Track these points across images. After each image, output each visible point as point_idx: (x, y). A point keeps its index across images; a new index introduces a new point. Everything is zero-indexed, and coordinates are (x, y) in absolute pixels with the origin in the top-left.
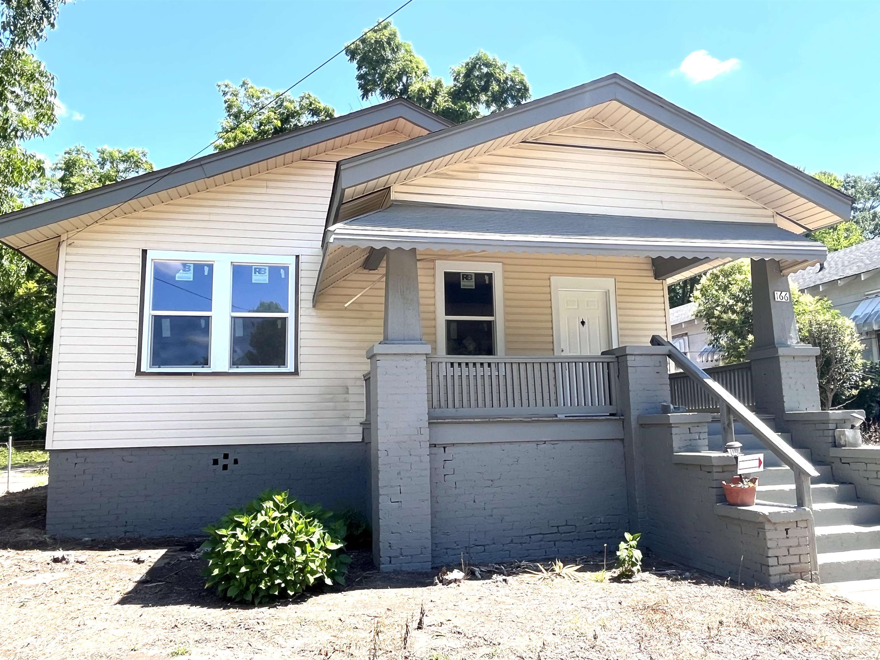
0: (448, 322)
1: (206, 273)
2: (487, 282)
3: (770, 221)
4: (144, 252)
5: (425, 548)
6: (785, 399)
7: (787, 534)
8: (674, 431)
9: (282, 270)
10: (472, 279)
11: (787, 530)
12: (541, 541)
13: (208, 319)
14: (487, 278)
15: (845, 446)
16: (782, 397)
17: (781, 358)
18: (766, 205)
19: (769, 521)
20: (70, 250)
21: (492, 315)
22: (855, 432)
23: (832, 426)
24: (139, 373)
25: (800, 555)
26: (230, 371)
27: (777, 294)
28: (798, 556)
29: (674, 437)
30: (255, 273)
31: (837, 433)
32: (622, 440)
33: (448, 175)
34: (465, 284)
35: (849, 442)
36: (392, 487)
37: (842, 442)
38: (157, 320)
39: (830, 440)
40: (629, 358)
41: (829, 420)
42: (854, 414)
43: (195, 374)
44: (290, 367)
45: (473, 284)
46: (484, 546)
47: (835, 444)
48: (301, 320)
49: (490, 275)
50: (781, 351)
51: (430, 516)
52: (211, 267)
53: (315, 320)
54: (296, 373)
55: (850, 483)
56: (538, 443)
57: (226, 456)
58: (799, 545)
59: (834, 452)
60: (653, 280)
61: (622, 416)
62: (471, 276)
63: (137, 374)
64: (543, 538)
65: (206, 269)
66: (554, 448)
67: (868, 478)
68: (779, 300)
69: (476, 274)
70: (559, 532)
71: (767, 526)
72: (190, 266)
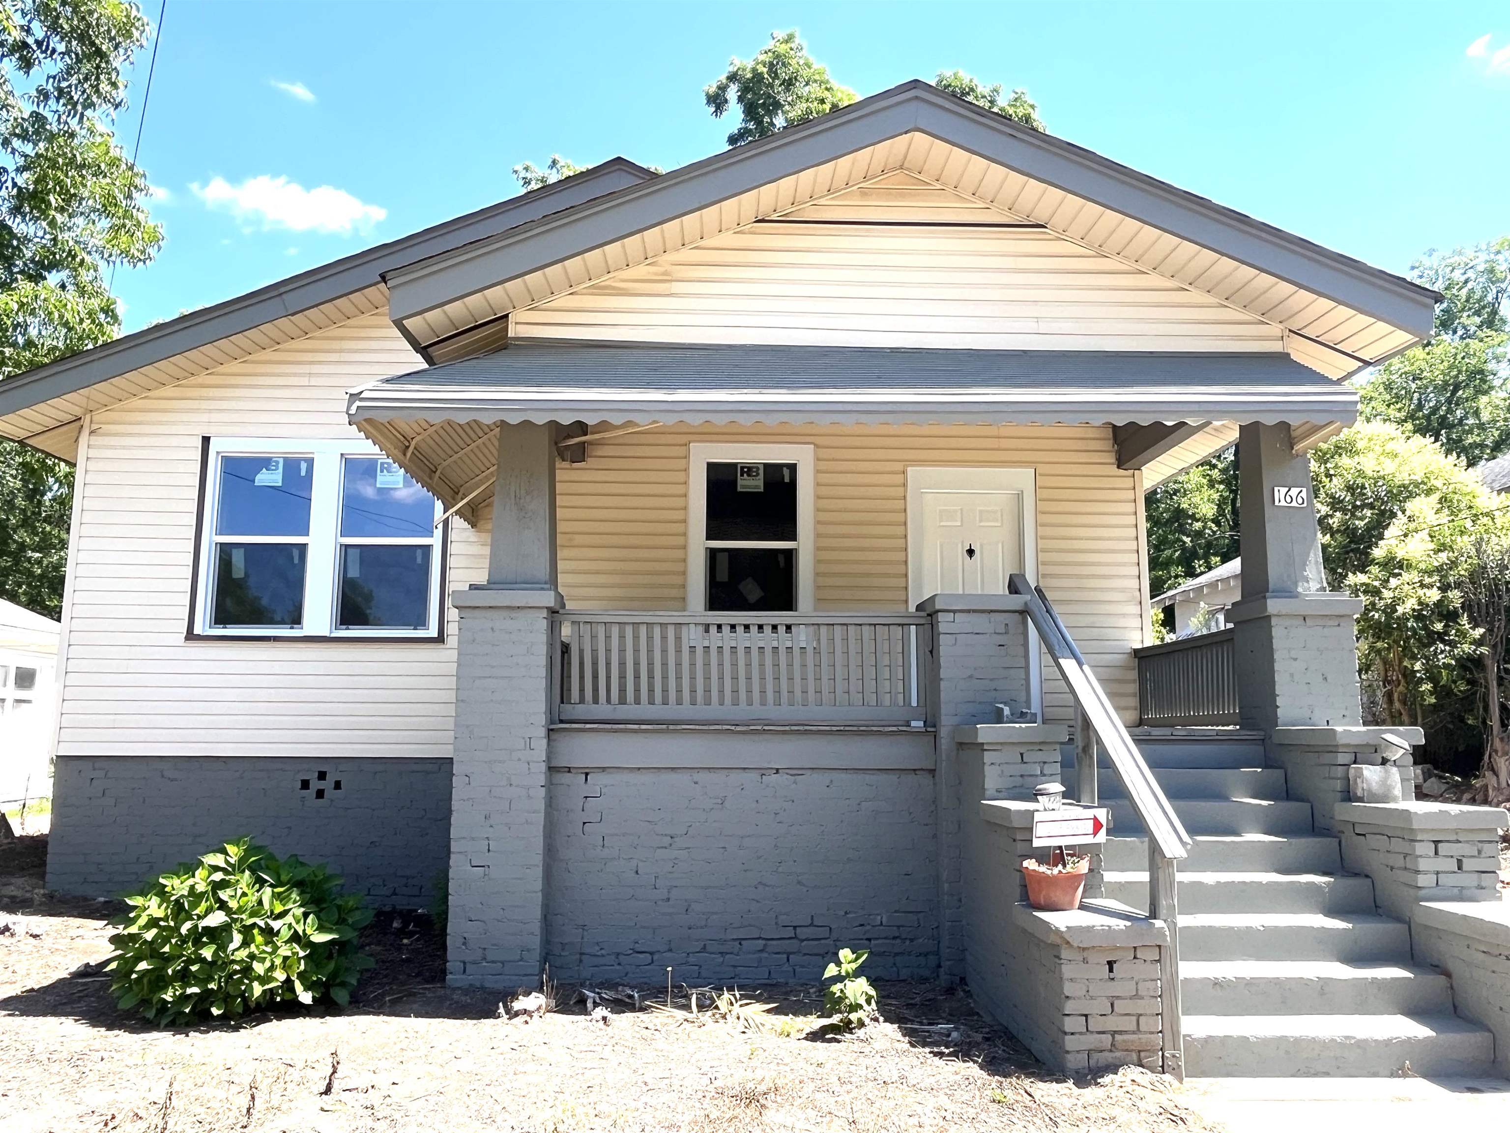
0: (713, 554)
1: (303, 473)
2: (787, 480)
3: (1276, 347)
4: (206, 440)
5: (528, 950)
6: (1279, 701)
7: (1111, 970)
8: (988, 757)
10: (758, 474)
11: (1110, 964)
12: (761, 951)
13: (303, 548)
14: (786, 472)
15: (1361, 800)
16: (1274, 696)
17: (1274, 621)
18: (1266, 314)
19: (1068, 943)
20: (94, 440)
21: (793, 537)
22: (1386, 771)
23: (1342, 759)
24: (191, 636)
25: (1140, 1015)
26: (333, 635)
27: (1280, 493)
28: (1134, 1018)
29: (987, 769)
30: (382, 471)
31: (1352, 772)
32: (932, 772)
33: (614, 288)
34: (745, 484)
35: (1370, 791)
36: (473, 839)
37: (1359, 793)
38: (225, 551)
39: (1339, 785)
40: (941, 617)
41: (1337, 746)
42: (1389, 737)
43: (276, 639)
44: (431, 629)
45: (761, 483)
46: (652, 953)
47: (1348, 795)
48: (452, 549)
49: (793, 468)
50: (1273, 605)
51: (540, 894)
52: (310, 462)
53: (475, 549)
54: (440, 639)
55: (1367, 876)
56: (763, 772)
57: (322, 776)
58: (1137, 996)
59: (1343, 812)
60: (1113, 469)
61: (934, 726)
62: (758, 468)
63: (187, 638)
64: (765, 945)
65: (304, 466)
66: (795, 782)
67: (1392, 868)
68: (1283, 503)
69: (765, 464)
70: (796, 937)
71: (1065, 954)
72: (277, 462)
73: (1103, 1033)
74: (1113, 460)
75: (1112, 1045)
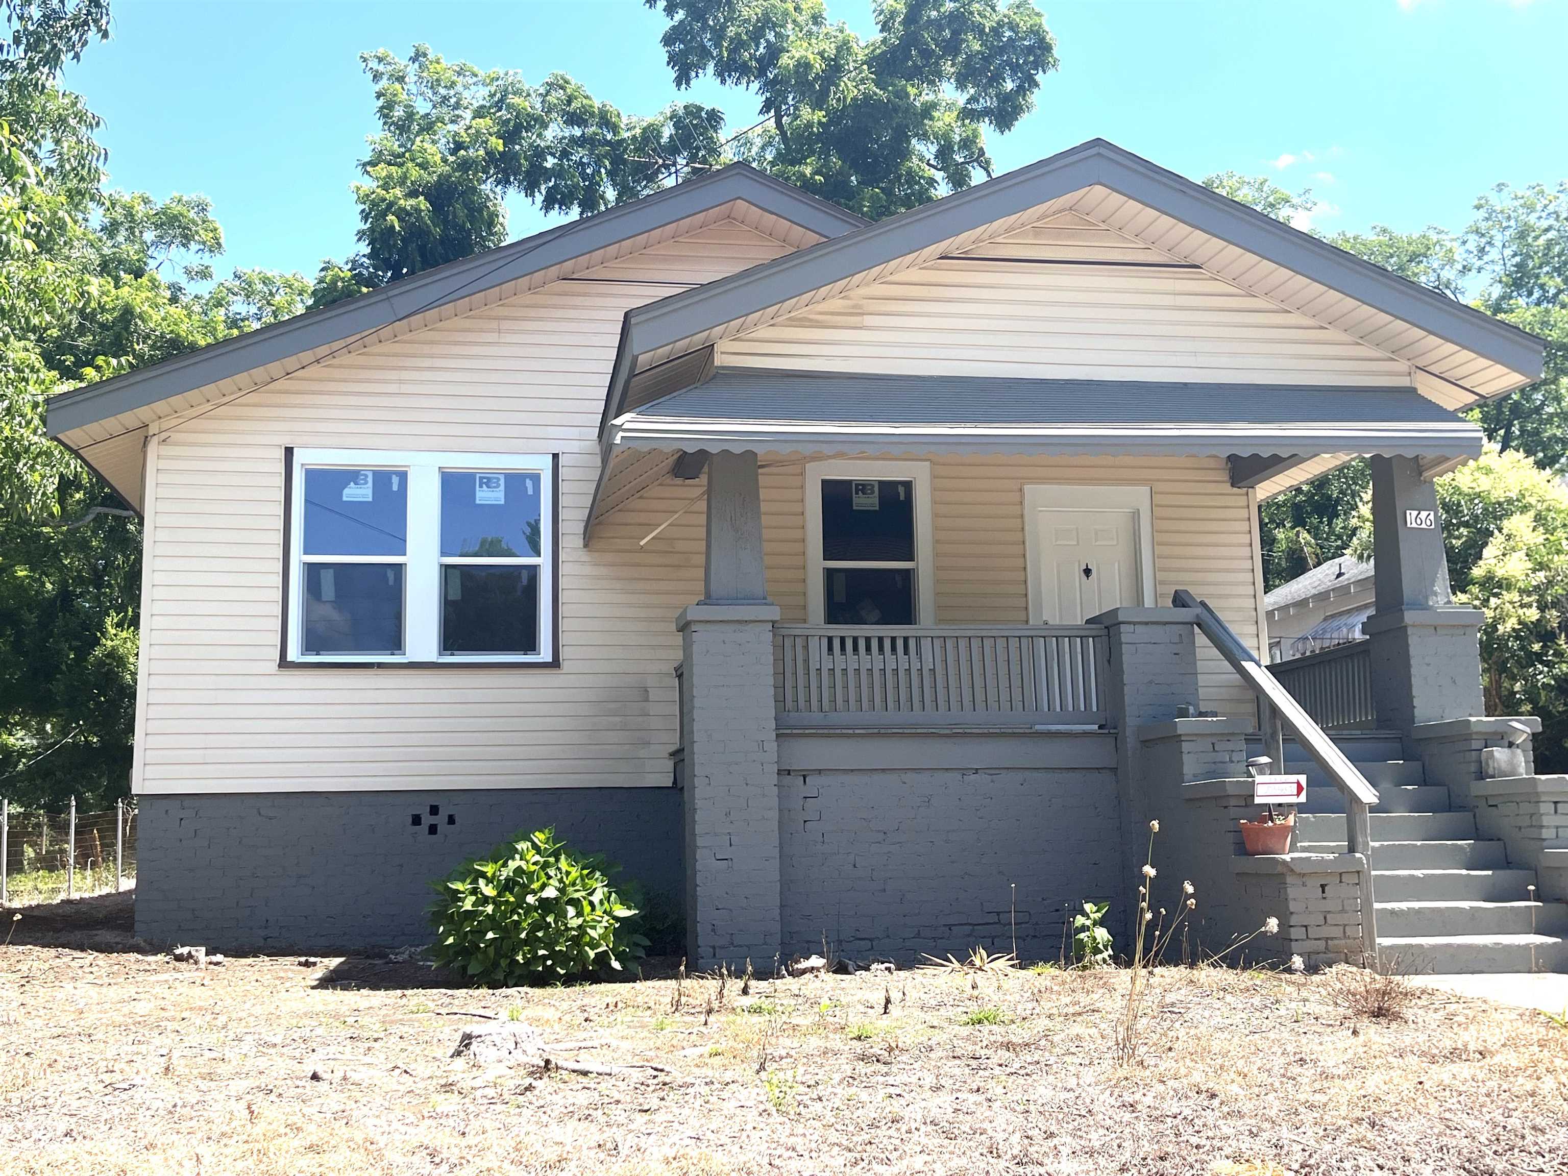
0: (830, 574)
1: (395, 488)
2: (902, 497)
3: (1404, 382)
4: (289, 451)
5: (771, 934)
6: (1416, 702)
7: (1323, 892)
8: (1185, 747)
9: (528, 481)
10: (873, 493)
11: (1323, 887)
12: (969, 936)
13: (399, 569)
14: (901, 490)
15: (1493, 777)
16: (1411, 698)
17: (1410, 631)
18: (1396, 353)
19: (1292, 870)
20: (166, 450)
21: (911, 558)
22: (1513, 753)
23: (1475, 745)
24: (284, 663)
25: (1345, 926)
26: (440, 661)
27: (1411, 515)
28: (1341, 928)
29: (1185, 757)
30: (481, 486)
31: (1484, 756)
32: (1114, 770)
33: (811, 320)
34: (861, 502)
35: (1499, 769)
36: (716, 835)
37: (1491, 771)
38: (312, 572)
39: (1473, 768)
40: (1123, 628)
41: (1471, 734)
42: (1515, 724)
43: (380, 665)
44: (545, 654)
45: (876, 501)
46: (871, 940)
47: (1481, 775)
48: (563, 569)
49: (908, 485)
50: (1410, 617)
51: (778, 884)
52: (403, 476)
53: (588, 570)
54: (555, 663)
55: (1499, 840)
56: (964, 771)
57: (434, 810)
58: (1343, 911)
59: (1478, 788)
60: (1227, 488)
61: (1115, 728)
62: (873, 486)
63: (280, 666)
64: (973, 930)
65: (395, 480)
66: (992, 781)
67: (1520, 828)
68: (1414, 525)
69: (880, 482)
70: (999, 922)
71: (1289, 880)
72: (366, 476)
73: (1319, 939)
74: (1227, 478)
75: (1326, 948)
